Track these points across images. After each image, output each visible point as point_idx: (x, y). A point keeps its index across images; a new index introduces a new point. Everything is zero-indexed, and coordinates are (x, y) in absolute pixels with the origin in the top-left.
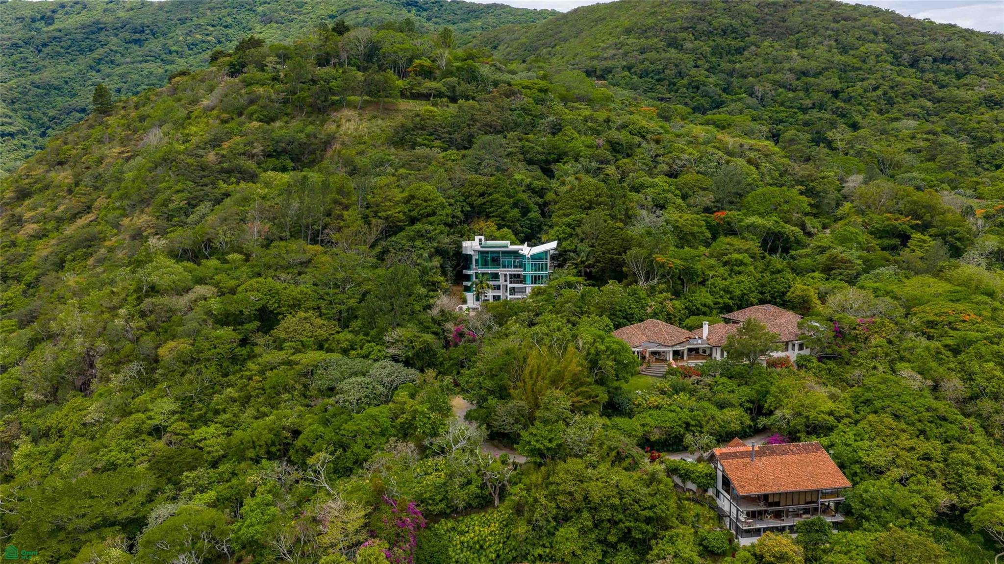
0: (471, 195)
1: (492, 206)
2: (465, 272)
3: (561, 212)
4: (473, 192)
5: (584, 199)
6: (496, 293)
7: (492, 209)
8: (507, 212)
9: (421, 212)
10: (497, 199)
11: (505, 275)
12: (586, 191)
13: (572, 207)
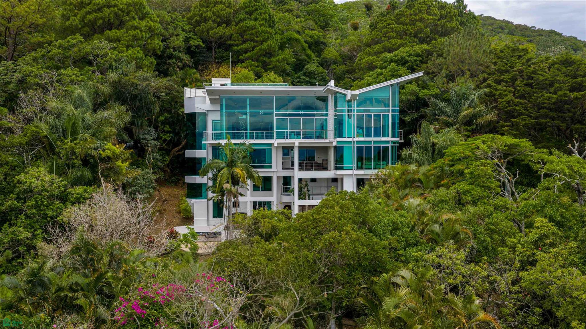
0: (206, 20)
1: (244, 42)
2: (189, 154)
3: (377, 47)
4: (209, 14)
5: (421, 20)
6: (262, 197)
7: (244, 46)
8: (270, 54)
9: (91, 17)
10: (253, 28)
11: (287, 151)
12: (424, 8)
13: (401, 35)
